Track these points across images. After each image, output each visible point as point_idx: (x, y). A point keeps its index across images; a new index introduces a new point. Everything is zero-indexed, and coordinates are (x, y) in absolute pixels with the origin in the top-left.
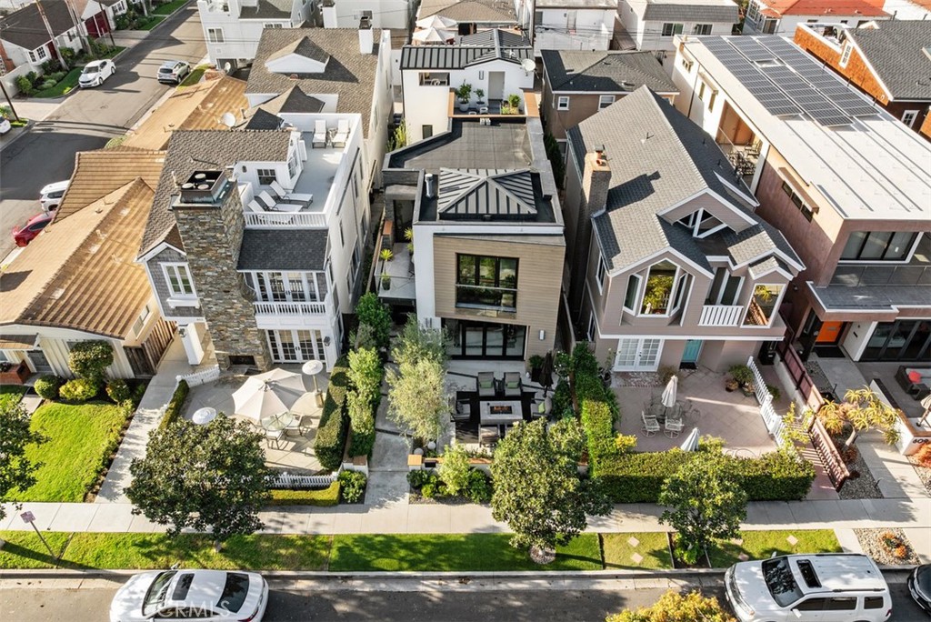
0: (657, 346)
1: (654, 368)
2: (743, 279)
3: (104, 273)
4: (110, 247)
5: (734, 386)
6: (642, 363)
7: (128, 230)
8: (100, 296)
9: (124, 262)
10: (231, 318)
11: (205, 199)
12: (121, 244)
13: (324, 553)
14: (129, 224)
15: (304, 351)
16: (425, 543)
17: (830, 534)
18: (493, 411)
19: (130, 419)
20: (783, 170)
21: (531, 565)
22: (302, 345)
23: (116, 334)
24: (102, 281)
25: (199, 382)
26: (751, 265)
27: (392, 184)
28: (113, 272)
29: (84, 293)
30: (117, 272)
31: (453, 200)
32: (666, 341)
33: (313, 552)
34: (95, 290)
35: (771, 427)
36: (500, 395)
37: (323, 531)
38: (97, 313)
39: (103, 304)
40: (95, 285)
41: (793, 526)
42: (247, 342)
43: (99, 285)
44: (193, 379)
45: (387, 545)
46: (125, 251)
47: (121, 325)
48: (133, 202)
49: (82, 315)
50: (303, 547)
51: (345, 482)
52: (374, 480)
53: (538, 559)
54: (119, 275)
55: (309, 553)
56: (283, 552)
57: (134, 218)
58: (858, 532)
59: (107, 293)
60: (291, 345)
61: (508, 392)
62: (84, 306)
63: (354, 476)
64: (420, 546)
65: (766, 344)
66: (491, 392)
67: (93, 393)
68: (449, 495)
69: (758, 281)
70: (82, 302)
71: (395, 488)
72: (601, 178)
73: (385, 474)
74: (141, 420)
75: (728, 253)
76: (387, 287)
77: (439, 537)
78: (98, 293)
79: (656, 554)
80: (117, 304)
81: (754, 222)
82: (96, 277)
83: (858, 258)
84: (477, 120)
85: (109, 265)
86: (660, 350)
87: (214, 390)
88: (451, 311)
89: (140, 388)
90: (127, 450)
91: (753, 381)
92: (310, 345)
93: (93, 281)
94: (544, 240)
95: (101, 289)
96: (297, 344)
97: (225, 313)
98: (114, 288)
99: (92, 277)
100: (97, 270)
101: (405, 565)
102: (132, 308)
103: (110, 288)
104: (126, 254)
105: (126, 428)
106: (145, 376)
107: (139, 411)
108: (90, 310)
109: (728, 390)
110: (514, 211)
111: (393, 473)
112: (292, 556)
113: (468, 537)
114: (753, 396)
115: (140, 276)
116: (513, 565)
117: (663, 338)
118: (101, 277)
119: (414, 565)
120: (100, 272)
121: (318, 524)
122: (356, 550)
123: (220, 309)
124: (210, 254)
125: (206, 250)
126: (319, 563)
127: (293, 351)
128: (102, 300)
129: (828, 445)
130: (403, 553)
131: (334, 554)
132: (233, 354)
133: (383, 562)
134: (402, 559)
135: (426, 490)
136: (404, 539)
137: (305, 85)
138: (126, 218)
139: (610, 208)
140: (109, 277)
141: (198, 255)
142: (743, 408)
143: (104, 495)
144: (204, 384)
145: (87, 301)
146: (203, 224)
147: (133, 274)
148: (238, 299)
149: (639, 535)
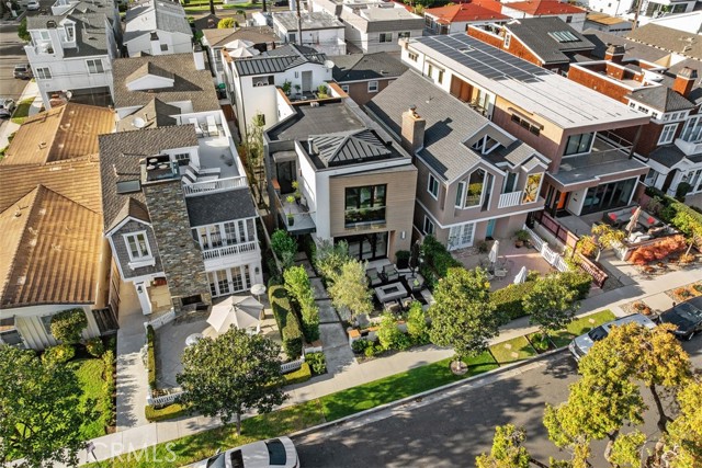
0: (471, 229)
1: (470, 244)
2: (518, 175)
3: (51, 259)
4: (46, 239)
5: (521, 244)
6: (464, 242)
7: (53, 225)
8: (57, 276)
9: (63, 248)
10: (185, 266)
11: (167, 175)
12: (53, 235)
13: (318, 411)
14: (51, 220)
15: (235, 284)
16: (384, 385)
17: (608, 312)
18: (386, 291)
19: (115, 365)
20: (510, 109)
21: (456, 377)
22: (234, 279)
23: (86, 300)
24: (53, 264)
25: (160, 324)
26: (523, 164)
27: (276, 152)
28: (58, 257)
29: (43, 276)
30: (61, 256)
31: (333, 152)
32: (478, 223)
33: (310, 414)
34: (51, 273)
35: (552, 262)
36: (385, 282)
37: (309, 398)
38: (62, 289)
39: (63, 282)
40: (49, 268)
41: (589, 313)
42: (197, 284)
43: (52, 268)
44: (156, 323)
45: (359, 393)
46: (59, 240)
47: (87, 293)
48: (45, 203)
49: (51, 293)
50: (301, 412)
51: (311, 361)
52: (328, 356)
53: (459, 373)
54: (65, 258)
55: (307, 415)
56: (288, 420)
57: (52, 215)
58: (622, 307)
59: (62, 273)
60: (226, 281)
61: (391, 278)
62: (48, 285)
63: (316, 356)
64: (381, 387)
65: (530, 214)
66: (379, 281)
67: (72, 353)
68: (385, 351)
69: (530, 172)
70: (45, 283)
71: (344, 357)
72: (419, 125)
73: (332, 350)
74: (125, 363)
75: (506, 160)
76: (291, 222)
77: (391, 378)
78: (54, 274)
79: (523, 349)
80: (75, 279)
81: (515, 139)
82: (46, 263)
83: (565, 154)
84: (309, 104)
85: (52, 252)
86: (474, 230)
87: (174, 328)
88: (342, 231)
89: (112, 341)
90: (124, 387)
91: (530, 238)
92: (240, 278)
93: (46, 266)
94: (402, 169)
95: (55, 271)
96: (230, 279)
97: (181, 264)
98: (66, 269)
99: (43, 263)
100: (44, 258)
101: (378, 402)
102: (88, 279)
103: (63, 269)
104: (61, 243)
105: (115, 372)
106: (110, 332)
107: (119, 357)
108: (55, 287)
109: (518, 247)
110: (376, 153)
111: (338, 348)
112: (296, 420)
113: (408, 372)
114: (532, 247)
115: (82, 256)
116: (446, 380)
117: (475, 221)
118: (50, 263)
119: (383, 400)
120: (47, 259)
121: (303, 395)
122: (340, 403)
123: (177, 261)
124: (171, 218)
125: (167, 215)
126: (318, 419)
127: (227, 286)
128: (61, 278)
129: (587, 264)
130: (372, 395)
131: (325, 411)
132: (186, 296)
133: (361, 405)
134: (373, 399)
135: (369, 351)
136: (369, 386)
137: (162, 96)
138: (46, 216)
139: (426, 144)
140: (57, 261)
141: (161, 220)
142: (531, 255)
143: (122, 425)
144: (164, 326)
145: (49, 282)
146: (166, 195)
147: (75, 255)
148: (191, 250)
149: (509, 342)
